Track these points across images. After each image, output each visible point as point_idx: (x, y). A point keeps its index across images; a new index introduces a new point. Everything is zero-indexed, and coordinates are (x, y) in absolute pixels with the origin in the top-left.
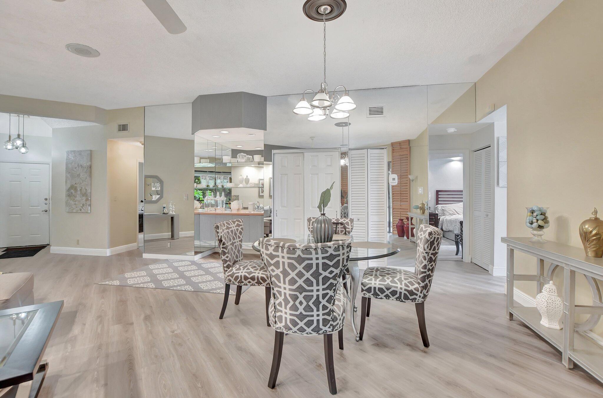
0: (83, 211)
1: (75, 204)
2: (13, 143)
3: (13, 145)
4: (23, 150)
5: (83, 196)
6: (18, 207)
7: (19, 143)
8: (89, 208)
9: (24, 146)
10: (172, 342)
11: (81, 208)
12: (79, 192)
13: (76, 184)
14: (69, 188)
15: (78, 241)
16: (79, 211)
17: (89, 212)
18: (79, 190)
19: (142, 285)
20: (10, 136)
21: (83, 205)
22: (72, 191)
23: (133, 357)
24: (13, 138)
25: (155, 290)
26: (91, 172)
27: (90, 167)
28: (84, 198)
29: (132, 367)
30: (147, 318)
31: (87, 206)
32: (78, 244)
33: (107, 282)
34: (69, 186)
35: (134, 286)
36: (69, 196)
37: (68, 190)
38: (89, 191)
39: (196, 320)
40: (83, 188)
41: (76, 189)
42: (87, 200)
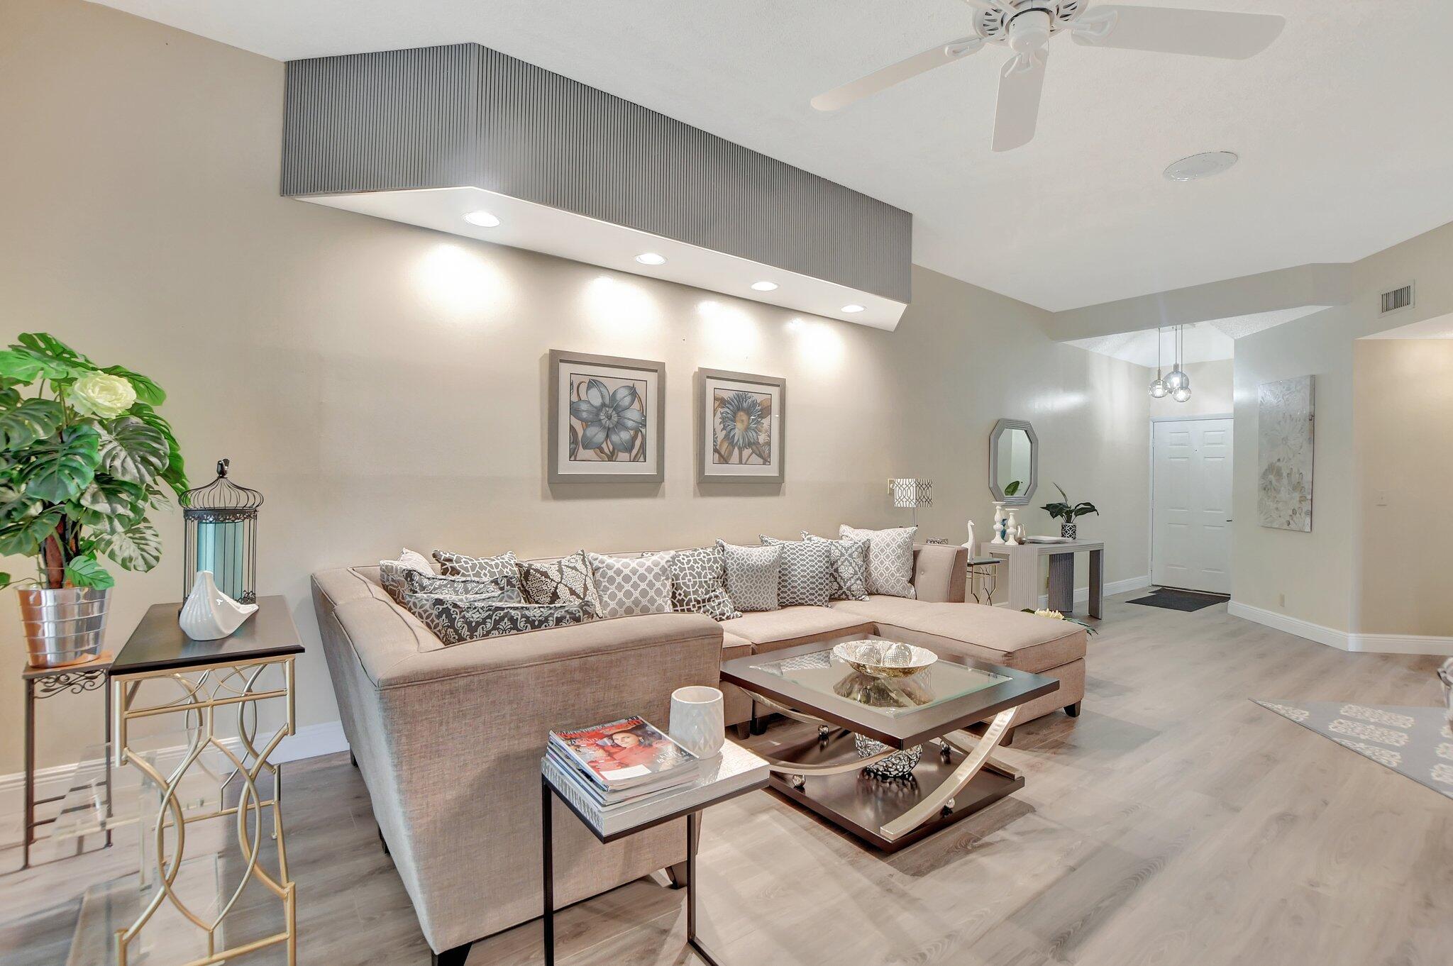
0: (1293, 526)
1: (1277, 509)
2: (1165, 383)
3: (1165, 387)
4: (1182, 395)
5: (1294, 489)
6: (1183, 508)
7: (1176, 381)
8: (1308, 520)
9: (1184, 386)
10: (1284, 901)
11: (1288, 518)
12: (1285, 481)
13: (1279, 460)
14: (1266, 470)
15: (1282, 598)
16: (1285, 527)
17: (1308, 529)
18: (1285, 474)
19: (1360, 746)
20: (1159, 371)
21: (1294, 512)
22: (1272, 477)
23: (1164, 864)
24: (1167, 374)
25: (1386, 773)
26: (1313, 431)
27: (1312, 418)
28: (1297, 495)
29: (1142, 878)
30: (1286, 820)
31: (1303, 515)
32: (1282, 604)
33: (1280, 706)
34: (1265, 467)
35: (1335, 739)
36: (1265, 489)
37: (1264, 475)
38: (1308, 477)
39: (1429, 904)
40: (1295, 470)
41: (1279, 473)
42: (1303, 499)
